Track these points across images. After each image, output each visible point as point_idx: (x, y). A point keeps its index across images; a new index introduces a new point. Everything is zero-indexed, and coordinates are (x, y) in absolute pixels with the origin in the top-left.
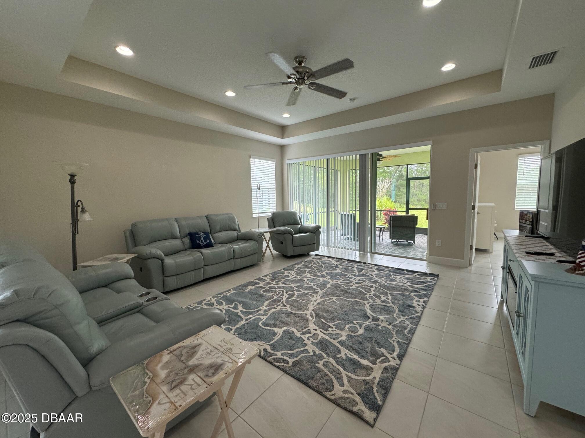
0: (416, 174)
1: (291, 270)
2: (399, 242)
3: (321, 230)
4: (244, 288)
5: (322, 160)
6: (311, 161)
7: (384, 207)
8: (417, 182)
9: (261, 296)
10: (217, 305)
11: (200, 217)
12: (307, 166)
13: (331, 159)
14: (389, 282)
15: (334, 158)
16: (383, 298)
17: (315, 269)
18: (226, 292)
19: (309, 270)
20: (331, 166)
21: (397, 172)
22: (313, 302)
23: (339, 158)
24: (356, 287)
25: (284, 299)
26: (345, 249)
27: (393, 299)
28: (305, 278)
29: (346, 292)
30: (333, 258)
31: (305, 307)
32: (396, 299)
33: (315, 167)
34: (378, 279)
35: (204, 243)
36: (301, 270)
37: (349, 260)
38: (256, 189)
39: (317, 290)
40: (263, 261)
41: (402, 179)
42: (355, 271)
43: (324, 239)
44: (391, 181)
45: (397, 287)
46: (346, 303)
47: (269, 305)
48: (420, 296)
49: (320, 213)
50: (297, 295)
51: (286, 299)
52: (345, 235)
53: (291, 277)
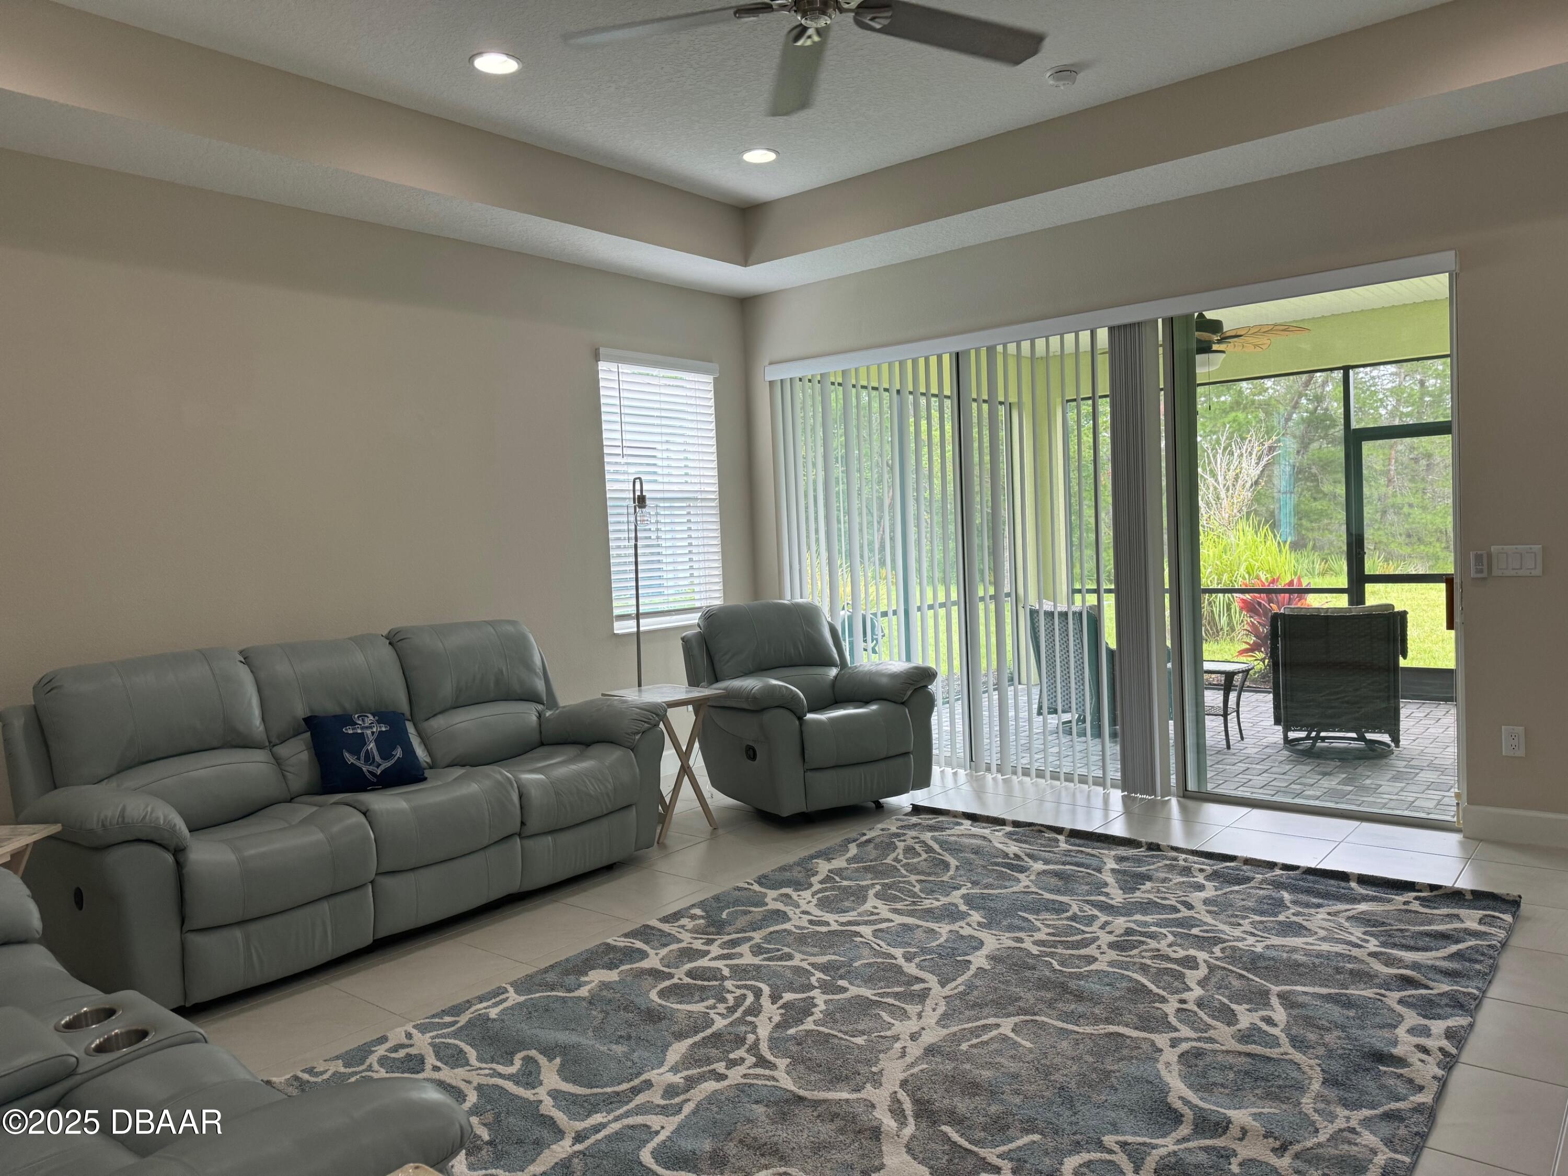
0: (1396, 408)
1: (800, 886)
2: (1323, 739)
3: (936, 688)
4: (572, 977)
5: (933, 360)
6: (879, 366)
7: (1242, 570)
8: (1400, 447)
9: (653, 1016)
10: (439, 1064)
11: (360, 641)
12: (864, 387)
13: (973, 353)
14: (1276, 941)
15: (991, 350)
16: (1246, 1018)
17: (913, 878)
18: (481, 999)
19: (883, 885)
20: (976, 386)
21: (1304, 401)
22: (906, 1040)
23: (1012, 348)
24: (1111, 964)
25: (764, 1031)
26: (1055, 776)
27: (1293, 1020)
28: (866, 923)
29: (1064, 988)
30: (1000, 822)
31: (863, 1069)
32: (1309, 1022)
33: (898, 392)
34: (1222, 927)
35: (379, 766)
36: (845, 883)
37: (1075, 834)
38: (625, 504)
39: (923, 981)
40: (662, 845)
41: (1325, 437)
42: (1106, 885)
43: (953, 732)
44: (1271, 449)
45: (1317, 961)
46: (1065, 1044)
47: (689, 1060)
48: (1428, 1008)
49: (931, 607)
50: (823, 1007)
51: (769, 1028)
52: (1055, 711)
53: (797, 921)
